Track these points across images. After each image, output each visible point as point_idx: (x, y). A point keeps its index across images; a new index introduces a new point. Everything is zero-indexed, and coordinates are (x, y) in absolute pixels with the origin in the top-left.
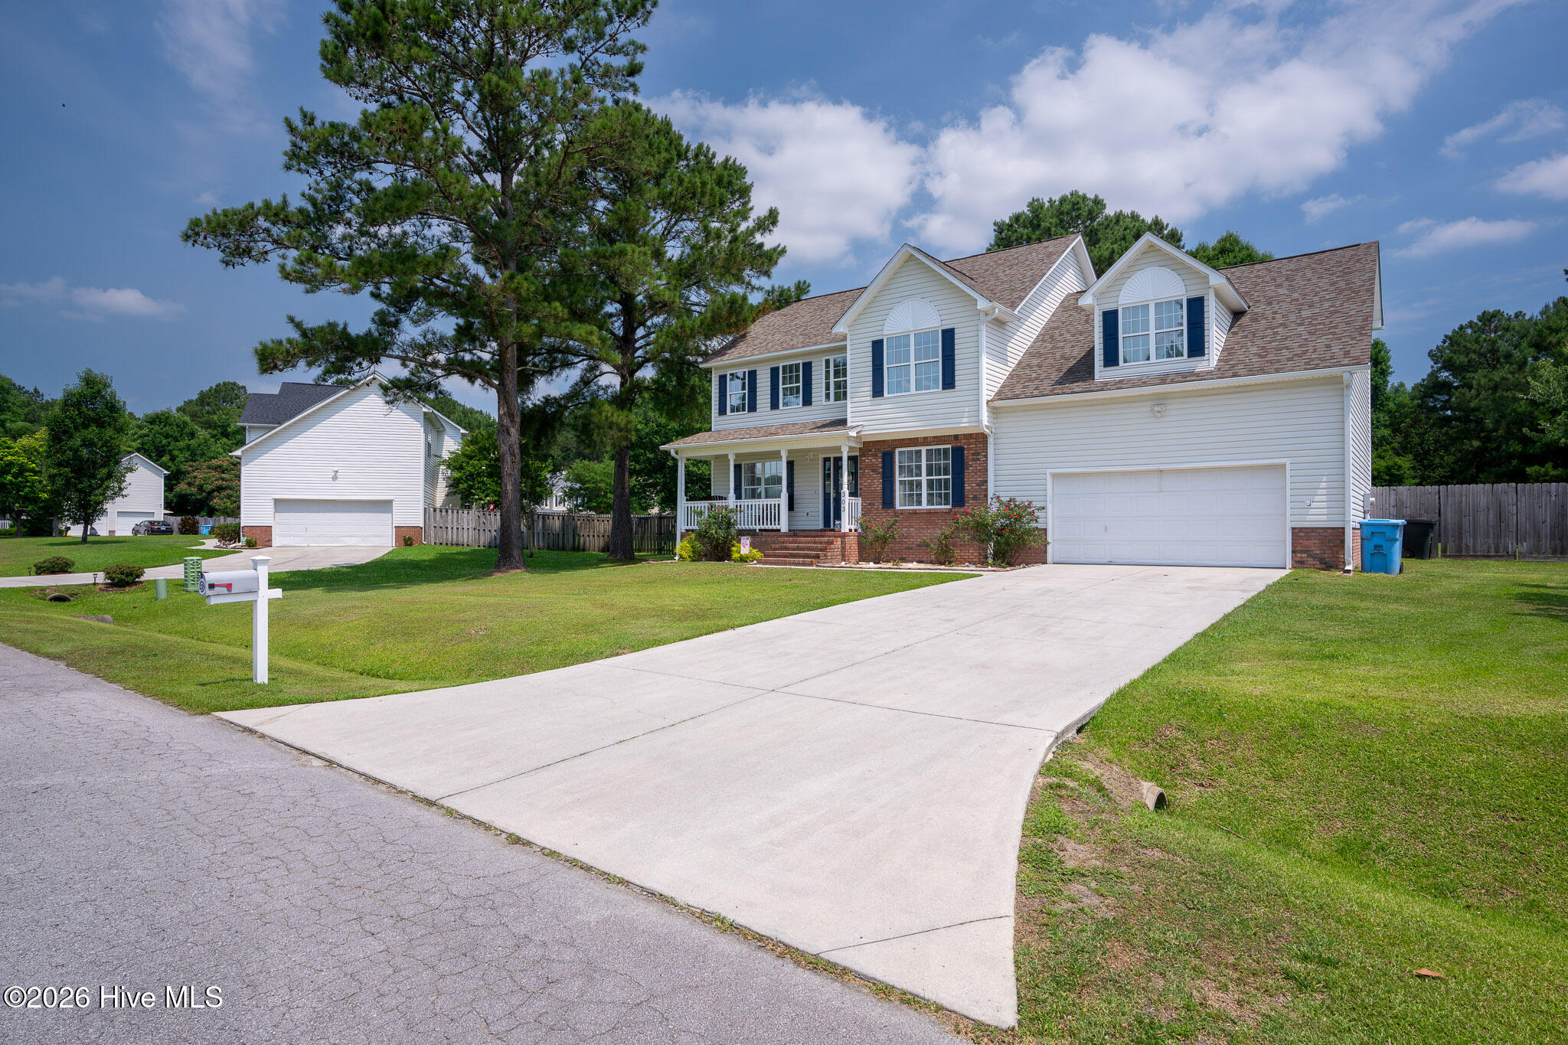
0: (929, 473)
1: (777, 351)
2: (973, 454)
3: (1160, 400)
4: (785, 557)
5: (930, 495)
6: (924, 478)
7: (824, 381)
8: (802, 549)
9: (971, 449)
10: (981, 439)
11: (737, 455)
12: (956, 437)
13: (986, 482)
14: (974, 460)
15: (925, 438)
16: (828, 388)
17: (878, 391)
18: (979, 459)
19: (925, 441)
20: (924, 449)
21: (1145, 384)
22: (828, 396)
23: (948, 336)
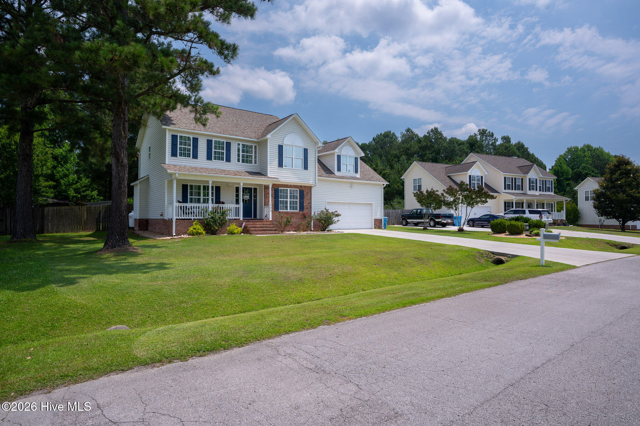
0: (290, 198)
1: (210, 132)
2: (306, 193)
3: (351, 184)
4: (260, 231)
5: (290, 207)
6: (289, 200)
7: (237, 153)
8: (263, 228)
9: (306, 191)
10: (310, 188)
11: (213, 182)
12: (301, 186)
13: (311, 203)
14: (306, 195)
15: (291, 185)
16: (239, 155)
17: (281, 165)
18: (308, 195)
19: (291, 186)
20: (289, 189)
21: (350, 179)
22: (239, 161)
23: (306, 151)
